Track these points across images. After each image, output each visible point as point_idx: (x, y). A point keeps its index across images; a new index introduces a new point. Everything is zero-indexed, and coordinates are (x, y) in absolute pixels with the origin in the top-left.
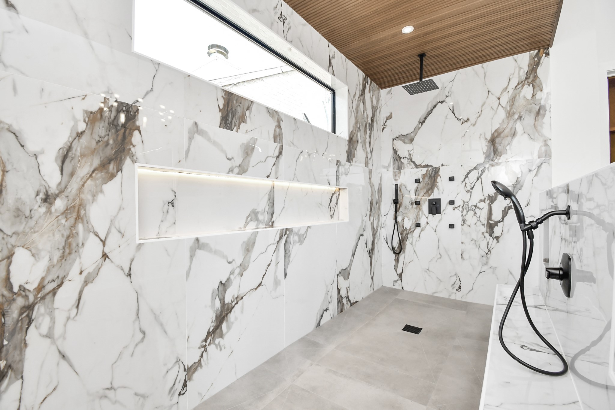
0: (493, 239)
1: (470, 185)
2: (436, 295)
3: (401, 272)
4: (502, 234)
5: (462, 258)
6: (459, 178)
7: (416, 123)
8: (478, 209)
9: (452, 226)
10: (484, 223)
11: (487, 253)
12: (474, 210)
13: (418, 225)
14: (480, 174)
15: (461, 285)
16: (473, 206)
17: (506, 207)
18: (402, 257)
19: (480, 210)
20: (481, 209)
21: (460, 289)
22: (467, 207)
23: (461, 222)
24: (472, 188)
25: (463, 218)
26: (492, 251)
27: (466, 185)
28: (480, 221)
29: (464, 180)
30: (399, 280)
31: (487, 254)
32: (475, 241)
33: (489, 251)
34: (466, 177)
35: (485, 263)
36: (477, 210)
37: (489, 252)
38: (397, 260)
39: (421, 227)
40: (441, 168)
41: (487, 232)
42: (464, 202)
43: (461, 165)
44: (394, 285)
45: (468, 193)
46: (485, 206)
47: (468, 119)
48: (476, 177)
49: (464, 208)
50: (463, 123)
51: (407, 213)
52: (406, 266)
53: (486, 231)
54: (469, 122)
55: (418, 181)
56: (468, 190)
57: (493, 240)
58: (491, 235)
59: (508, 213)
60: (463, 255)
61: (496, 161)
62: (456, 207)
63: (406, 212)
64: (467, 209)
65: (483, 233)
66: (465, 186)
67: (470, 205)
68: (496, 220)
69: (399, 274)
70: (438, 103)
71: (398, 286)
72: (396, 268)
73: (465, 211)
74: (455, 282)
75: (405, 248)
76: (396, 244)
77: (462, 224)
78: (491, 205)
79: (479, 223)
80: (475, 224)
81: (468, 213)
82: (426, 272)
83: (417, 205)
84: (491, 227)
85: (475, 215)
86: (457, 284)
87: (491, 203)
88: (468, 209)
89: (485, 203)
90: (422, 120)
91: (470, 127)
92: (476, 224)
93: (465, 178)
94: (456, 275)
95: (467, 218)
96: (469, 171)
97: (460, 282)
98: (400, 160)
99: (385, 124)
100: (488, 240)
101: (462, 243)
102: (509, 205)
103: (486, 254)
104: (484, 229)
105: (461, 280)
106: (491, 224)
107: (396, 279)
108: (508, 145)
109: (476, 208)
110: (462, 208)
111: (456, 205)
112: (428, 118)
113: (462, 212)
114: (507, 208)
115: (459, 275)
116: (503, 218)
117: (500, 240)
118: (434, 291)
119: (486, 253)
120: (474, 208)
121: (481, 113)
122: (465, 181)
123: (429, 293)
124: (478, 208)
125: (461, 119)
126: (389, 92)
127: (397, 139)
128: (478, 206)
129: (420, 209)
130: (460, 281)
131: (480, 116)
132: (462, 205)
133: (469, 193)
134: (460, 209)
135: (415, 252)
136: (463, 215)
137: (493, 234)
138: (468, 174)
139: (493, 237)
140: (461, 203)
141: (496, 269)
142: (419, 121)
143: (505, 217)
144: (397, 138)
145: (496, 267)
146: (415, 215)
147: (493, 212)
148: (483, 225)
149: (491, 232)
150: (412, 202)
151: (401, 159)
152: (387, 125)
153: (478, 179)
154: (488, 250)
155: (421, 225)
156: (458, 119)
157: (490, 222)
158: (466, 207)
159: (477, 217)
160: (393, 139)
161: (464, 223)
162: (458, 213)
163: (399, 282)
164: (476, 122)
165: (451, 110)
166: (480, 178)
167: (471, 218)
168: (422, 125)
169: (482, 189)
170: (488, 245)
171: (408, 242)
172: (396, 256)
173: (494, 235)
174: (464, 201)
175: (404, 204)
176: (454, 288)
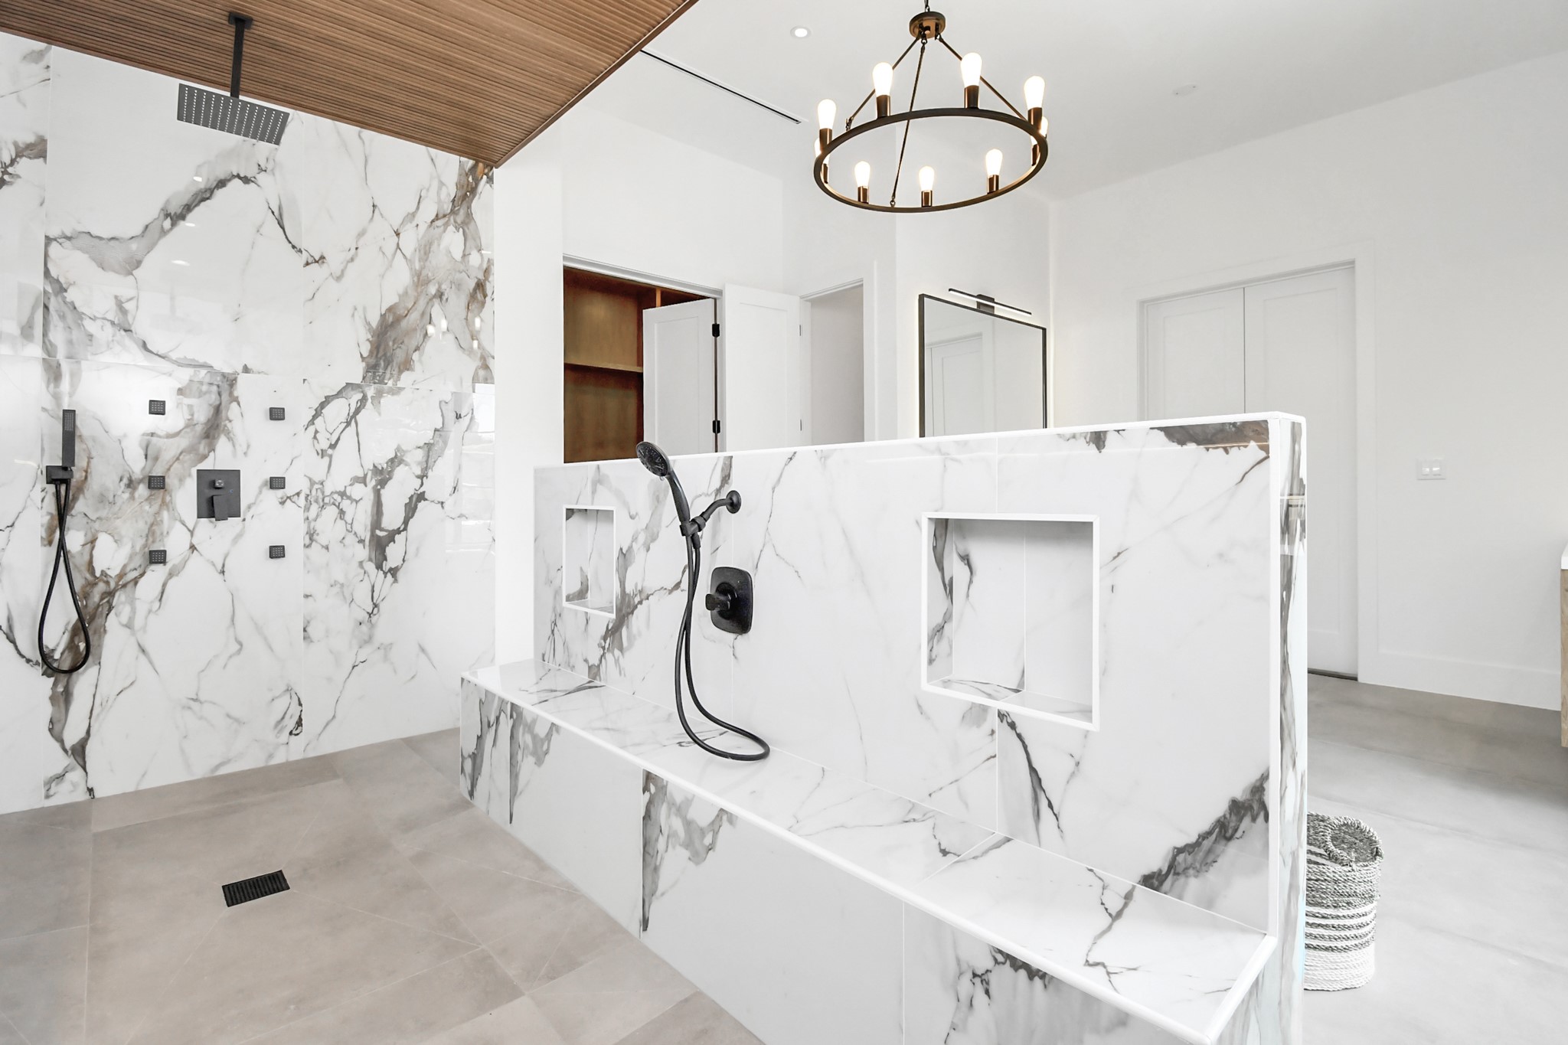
0: (385, 574)
1: (328, 436)
2: (224, 771)
3: (82, 734)
4: (404, 561)
5: (307, 638)
6: (299, 411)
7: (151, 211)
8: (349, 502)
9: (277, 552)
10: (363, 538)
11: (370, 612)
12: (339, 504)
13: (157, 557)
14: (353, 410)
15: (303, 717)
16: (336, 492)
17: (412, 496)
18: (84, 682)
19: (354, 503)
20: (357, 502)
21: (300, 728)
22: (321, 496)
23: (301, 538)
24: (333, 446)
25: (309, 527)
26: (382, 606)
27: (317, 435)
28: (353, 532)
29: (312, 422)
30: (73, 769)
31: (370, 615)
32: (342, 585)
33: (376, 606)
34: (318, 413)
35: (366, 638)
36: (346, 504)
37: (376, 610)
38: (63, 699)
39: (169, 565)
40: (243, 379)
41: (370, 560)
42: (312, 483)
43: (304, 380)
44: (47, 797)
45: (322, 458)
46: (364, 493)
47: (322, 258)
48: (343, 417)
49: (312, 500)
50: (307, 264)
51: (107, 519)
52: (102, 710)
53: (367, 558)
54: (325, 265)
55: (157, 408)
56: (322, 450)
57: (385, 577)
58: (379, 567)
59: (417, 510)
60: (307, 629)
61: (390, 383)
62: (288, 498)
63: (103, 513)
64: (321, 500)
65: (361, 563)
66: (315, 437)
67: (327, 493)
68: (391, 529)
69: (73, 748)
70: (234, 177)
71: (69, 793)
72: (57, 728)
73: (314, 508)
74: (285, 713)
75: (100, 646)
76: (56, 638)
77: (305, 545)
78: (379, 491)
79: (351, 539)
80: (341, 542)
81: (324, 512)
82: (189, 708)
83: (154, 488)
84: (379, 545)
85: (341, 517)
86: (291, 717)
87: (379, 487)
88: (323, 500)
89: (366, 486)
90: (175, 208)
91: (327, 279)
92: (344, 541)
93: (315, 417)
94: (289, 690)
95: (319, 526)
96: (326, 397)
97: (300, 708)
98: (80, 326)
99: (10, 170)
100: (373, 578)
101: (307, 596)
102: (419, 492)
103: (368, 616)
104: (363, 552)
105: (302, 702)
106: (379, 537)
107: (59, 770)
108: (416, 350)
109: (344, 498)
110: (306, 499)
111: (289, 490)
112: (197, 209)
113: (307, 509)
114: (414, 499)
115: (297, 689)
116: (406, 522)
117: (400, 575)
118: (217, 762)
119: (368, 613)
120: (339, 499)
121: (356, 254)
122: (313, 424)
123: (200, 771)
124: (349, 498)
125: (304, 252)
126: (37, 57)
127: (67, 243)
128: (348, 494)
129: (163, 502)
130: (300, 705)
131: (352, 260)
132: (306, 491)
133: (326, 459)
134: (302, 501)
135: (143, 651)
136: (310, 518)
137: (385, 562)
138: (323, 405)
139: (384, 569)
140: (305, 487)
141: (391, 649)
142: (162, 210)
143: (411, 520)
144: (69, 238)
145: (391, 644)
146: (142, 526)
147: (385, 509)
148: (361, 541)
149: (381, 558)
150: (131, 481)
151: (82, 319)
152: (18, 176)
153: (348, 424)
154: (374, 604)
155: (168, 559)
156: (294, 247)
157: (378, 532)
158: (317, 497)
159: (346, 523)
160: (48, 240)
161: (310, 539)
162: (294, 513)
163: (76, 775)
164: (343, 271)
165: (273, 213)
166: (353, 420)
167: (328, 526)
168: (173, 224)
169: (359, 451)
170: (373, 591)
171: (113, 623)
172: (55, 684)
173: (386, 566)
174: (310, 479)
175: (94, 485)
176: (280, 731)
